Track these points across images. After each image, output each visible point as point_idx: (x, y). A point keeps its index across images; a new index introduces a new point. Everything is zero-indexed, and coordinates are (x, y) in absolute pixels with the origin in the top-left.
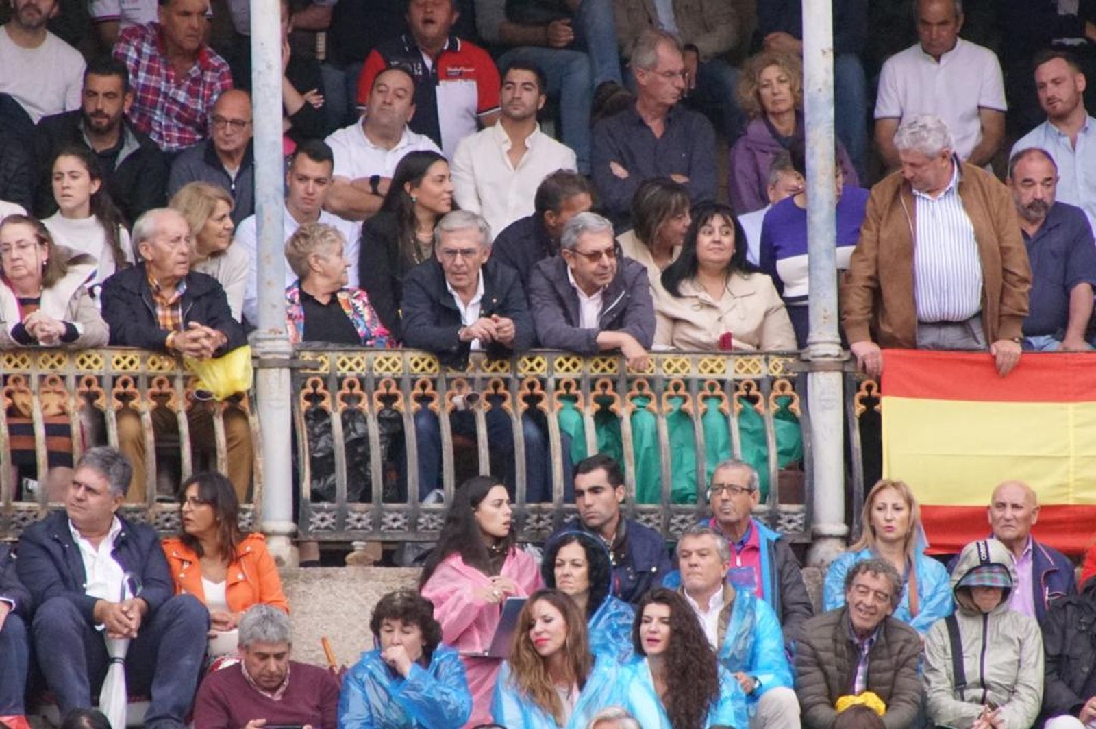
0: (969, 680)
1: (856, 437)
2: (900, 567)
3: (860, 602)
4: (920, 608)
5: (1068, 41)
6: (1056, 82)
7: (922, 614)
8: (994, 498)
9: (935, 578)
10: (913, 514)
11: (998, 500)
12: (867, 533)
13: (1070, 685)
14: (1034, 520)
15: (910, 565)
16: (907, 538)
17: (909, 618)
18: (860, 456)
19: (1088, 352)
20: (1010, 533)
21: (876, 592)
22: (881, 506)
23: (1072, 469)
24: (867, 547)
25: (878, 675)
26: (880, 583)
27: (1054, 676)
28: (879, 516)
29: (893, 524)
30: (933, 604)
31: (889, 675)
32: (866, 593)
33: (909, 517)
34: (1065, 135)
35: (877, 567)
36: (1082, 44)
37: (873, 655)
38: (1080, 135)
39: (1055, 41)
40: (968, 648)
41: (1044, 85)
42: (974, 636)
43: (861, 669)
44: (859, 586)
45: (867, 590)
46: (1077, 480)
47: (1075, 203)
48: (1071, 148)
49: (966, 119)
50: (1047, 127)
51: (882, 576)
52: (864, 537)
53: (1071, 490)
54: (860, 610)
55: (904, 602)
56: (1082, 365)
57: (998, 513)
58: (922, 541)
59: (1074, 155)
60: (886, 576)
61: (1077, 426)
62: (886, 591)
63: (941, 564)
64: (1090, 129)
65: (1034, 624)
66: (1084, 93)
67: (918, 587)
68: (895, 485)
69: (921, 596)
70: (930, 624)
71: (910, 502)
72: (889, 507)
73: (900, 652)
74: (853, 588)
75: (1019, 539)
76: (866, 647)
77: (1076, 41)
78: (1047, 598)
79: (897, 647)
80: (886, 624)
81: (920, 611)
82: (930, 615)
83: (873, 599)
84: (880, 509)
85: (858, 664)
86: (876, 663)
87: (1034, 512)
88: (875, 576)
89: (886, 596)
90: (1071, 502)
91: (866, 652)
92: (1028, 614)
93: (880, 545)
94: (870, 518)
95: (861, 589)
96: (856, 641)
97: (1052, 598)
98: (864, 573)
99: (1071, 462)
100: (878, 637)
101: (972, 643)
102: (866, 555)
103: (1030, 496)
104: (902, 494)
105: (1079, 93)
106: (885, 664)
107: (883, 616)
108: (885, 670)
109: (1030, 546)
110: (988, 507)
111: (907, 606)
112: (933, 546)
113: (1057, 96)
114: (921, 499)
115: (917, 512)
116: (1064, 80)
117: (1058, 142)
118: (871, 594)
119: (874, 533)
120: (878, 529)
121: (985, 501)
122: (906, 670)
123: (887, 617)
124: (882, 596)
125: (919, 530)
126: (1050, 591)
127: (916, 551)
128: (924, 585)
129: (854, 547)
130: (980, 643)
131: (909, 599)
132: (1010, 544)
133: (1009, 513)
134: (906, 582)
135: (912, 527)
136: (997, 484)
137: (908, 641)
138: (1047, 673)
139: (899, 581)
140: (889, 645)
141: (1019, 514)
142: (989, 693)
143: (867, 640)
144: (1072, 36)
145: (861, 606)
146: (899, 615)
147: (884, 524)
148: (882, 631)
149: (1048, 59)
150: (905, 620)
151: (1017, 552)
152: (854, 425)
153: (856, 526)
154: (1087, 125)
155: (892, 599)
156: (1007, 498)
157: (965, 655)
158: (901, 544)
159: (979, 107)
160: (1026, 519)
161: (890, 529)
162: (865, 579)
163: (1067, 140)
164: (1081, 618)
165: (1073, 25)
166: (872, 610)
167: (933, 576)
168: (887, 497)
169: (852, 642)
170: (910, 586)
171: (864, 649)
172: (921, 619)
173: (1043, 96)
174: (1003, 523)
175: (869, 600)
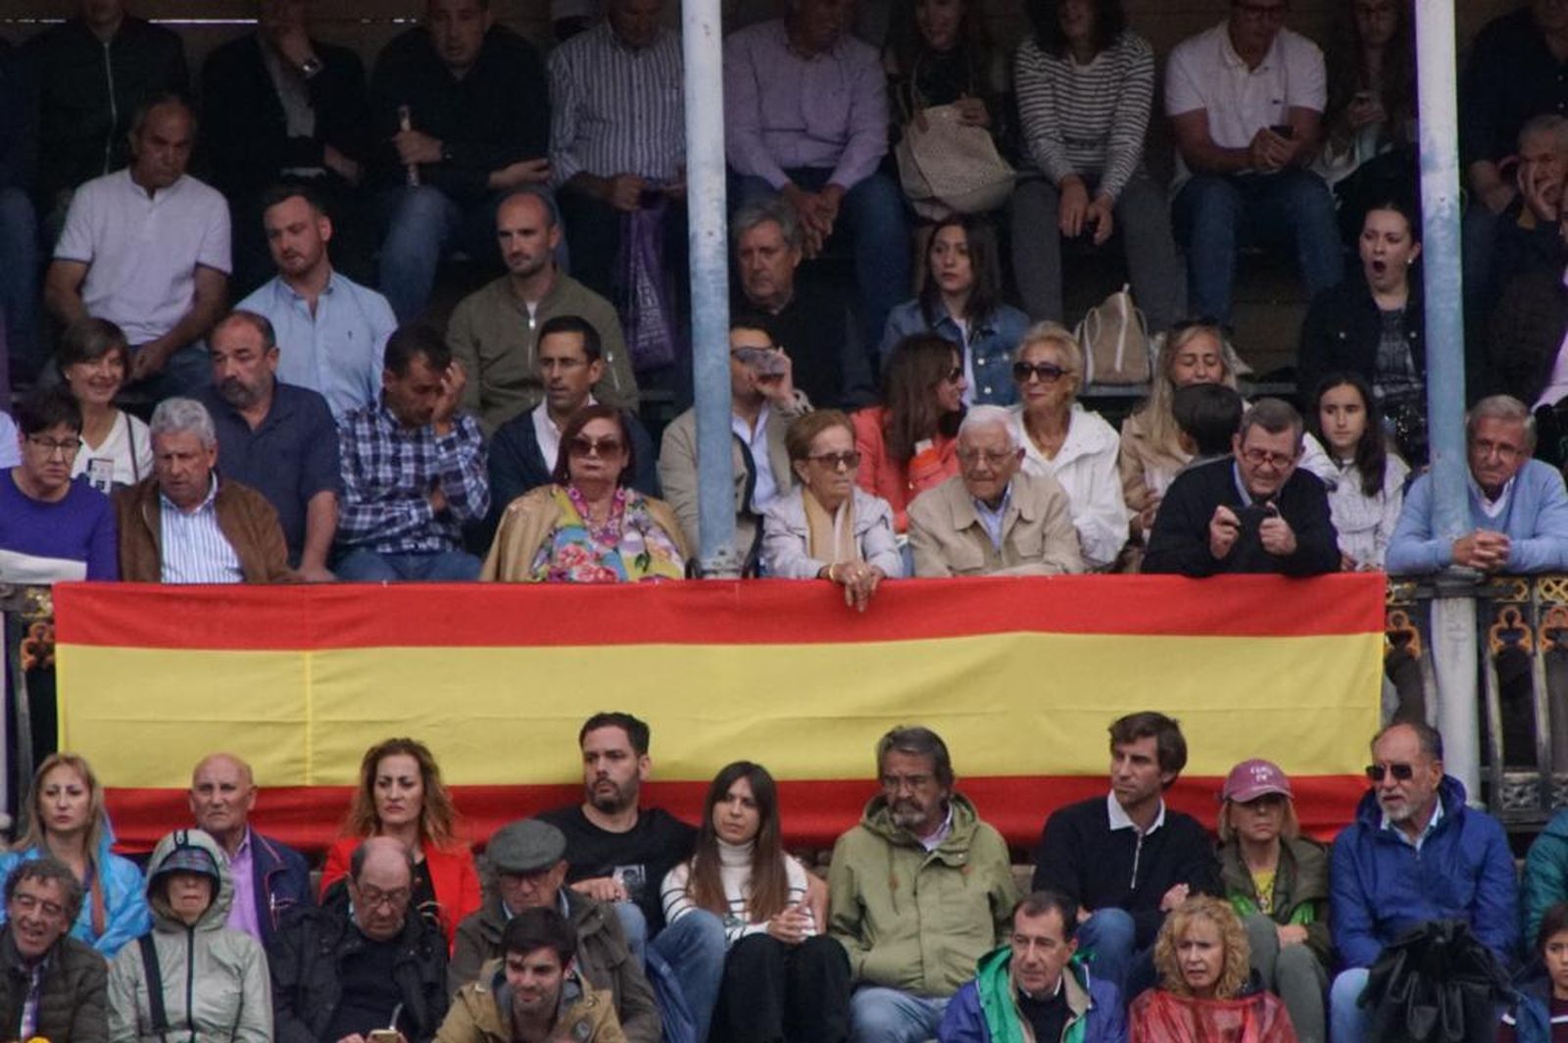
0: (171, 1020)
1: (23, 697)
2: (78, 870)
3: (24, 918)
4: (106, 924)
5: (302, 172)
6: (294, 229)
7: (110, 933)
8: (196, 777)
9: (126, 884)
10: (95, 799)
11: (203, 780)
12: (34, 826)
13: (310, 1025)
14: (251, 805)
15: (92, 869)
16: (87, 831)
17: (91, 939)
18: (28, 724)
19: (329, 583)
20: (221, 823)
21: (45, 904)
22: (51, 789)
23: (309, 739)
24: (34, 846)
25: (52, 1014)
26: (50, 891)
27: (287, 1013)
28: (50, 803)
29: (69, 813)
30: (123, 919)
31: (65, 1015)
32: (31, 904)
33: (90, 803)
34: (302, 298)
35: (45, 870)
36: (320, 176)
37: (44, 988)
38: (322, 298)
39: (286, 171)
40: (169, 975)
41: (277, 233)
42: (176, 958)
43: (28, 1006)
44: (20, 896)
45: (32, 902)
46: (317, 753)
47: (314, 387)
48: (310, 317)
49: (178, 280)
50: (277, 287)
51: (52, 882)
52: (29, 832)
53: (309, 766)
54: (24, 929)
55: (85, 917)
56: (325, 601)
57: (204, 799)
58: (107, 836)
59: (314, 326)
60: (58, 882)
61: (316, 682)
62: (58, 902)
63: (133, 865)
64: (336, 290)
65: (256, 947)
66: (330, 243)
67: (103, 897)
68: (71, 761)
69: (107, 908)
70: (120, 946)
71: (90, 782)
72: (63, 790)
73: (81, 984)
74: (15, 899)
75: (232, 830)
76: (35, 977)
77: (313, 172)
78: (273, 907)
79: (76, 977)
80: (61, 946)
81: (108, 929)
82: (118, 934)
83: (42, 913)
84: (50, 794)
85: (24, 1001)
86: (48, 998)
87: (250, 794)
88: (43, 882)
89: (58, 907)
90: (309, 783)
91: (35, 983)
92: (248, 932)
93: (52, 840)
94: (38, 805)
95: (25, 900)
96: (22, 968)
97: (280, 908)
98: (28, 879)
99: (309, 730)
100: (50, 964)
101: (174, 970)
102: (33, 855)
103: (245, 772)
104: (79, 774)
105: (321, 242)
106: (61, 998)
107: (56, 935)
108: (62, 1007)
109: (247, 840)
110: (190, 792)
111: (89, 923)
112: (121, 842)
113: (296, 248)
114: (106, 778)
115: (99, 797)
116: (303, 226)
117: (292, 307)
118: (38, 906)
119: (44, 827)
120: (48, 819)
121: (186, 783)
122: (89, 1007)
123: (62, 936)
124: (51, 908)
125: (104, 821)
126: (277, 898)
127: (100, 849)
128: (112, 894)
129: (19, 844)
130: (183, 969)
131: (92, 913)
132: (220, 837)
133: (218, 797)
134: (87, 890)
135: (94, 817)
136: (199, 760)
137: (91, 969)
138: (277, 1010)
139: (77, 889)
140: (65, 973)
141: (232, 796)
142: (198, 1036)
143: (36, 968)
144: (306, 165)
145: (26, 924)
146: (78, 933)
147: (55, 812)
148: (56, 954)
149: (282, 198)
150: (87, 941)
151: (231, 847)
152: (19, 680)
153: (21, 818)
154: (331, 285)
155: (67, 911)
156: (214, 777)
157: (165, 985)
158: (78, 840)
159: (198, 265)
160: (241, 802)
161: (63, 819)
162: (30, 886)
163: (304, 305)
164: (323, 937)
165: (308, 151)
166: (38, 929)
167: (123, 880)
168: (61, 777)
169: (15, 970)
170: (92, 896)
171: (31, 980)
172: (108, 939)
173: (275, 246)
174: (210, 810)
175: (35, 914)
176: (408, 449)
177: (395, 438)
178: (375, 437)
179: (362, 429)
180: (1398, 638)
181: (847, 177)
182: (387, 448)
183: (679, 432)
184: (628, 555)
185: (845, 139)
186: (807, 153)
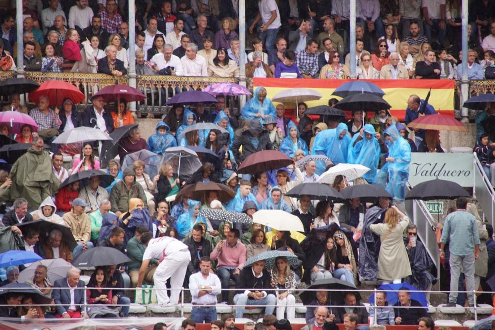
20: (280, 115)
176: (309, 58)
177: (307, 56)
178: (304, 55)
179: (302, 54)
180: (456, 90)
181: (373, 20)
182: (305, 57)
183: (348, 56)
184: (340, 75)
185: (373, 13)
186: (369, 16)
